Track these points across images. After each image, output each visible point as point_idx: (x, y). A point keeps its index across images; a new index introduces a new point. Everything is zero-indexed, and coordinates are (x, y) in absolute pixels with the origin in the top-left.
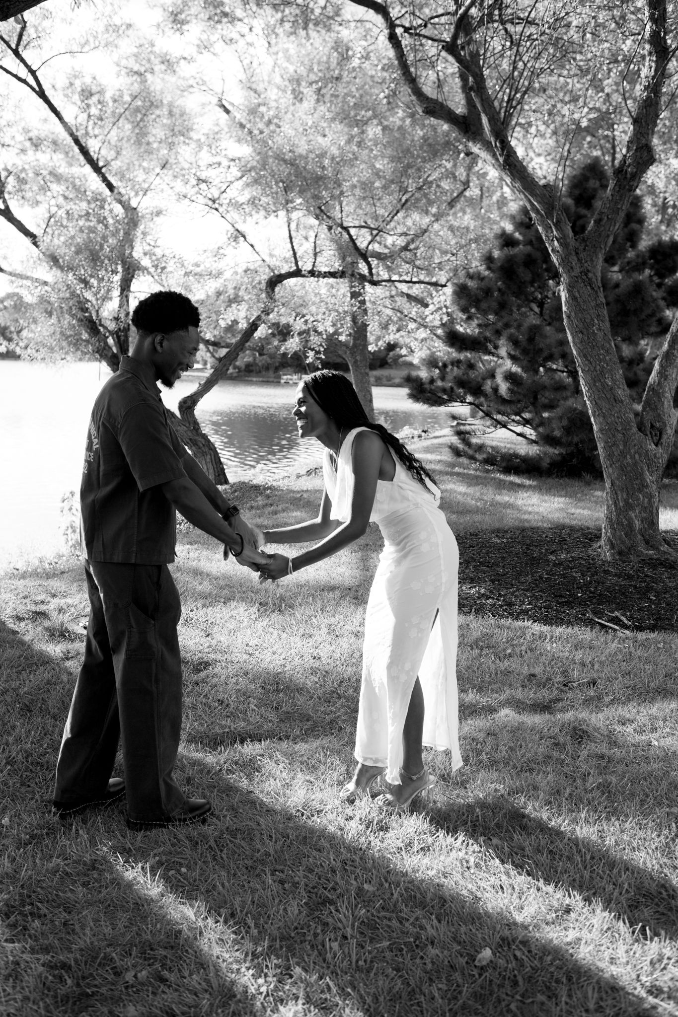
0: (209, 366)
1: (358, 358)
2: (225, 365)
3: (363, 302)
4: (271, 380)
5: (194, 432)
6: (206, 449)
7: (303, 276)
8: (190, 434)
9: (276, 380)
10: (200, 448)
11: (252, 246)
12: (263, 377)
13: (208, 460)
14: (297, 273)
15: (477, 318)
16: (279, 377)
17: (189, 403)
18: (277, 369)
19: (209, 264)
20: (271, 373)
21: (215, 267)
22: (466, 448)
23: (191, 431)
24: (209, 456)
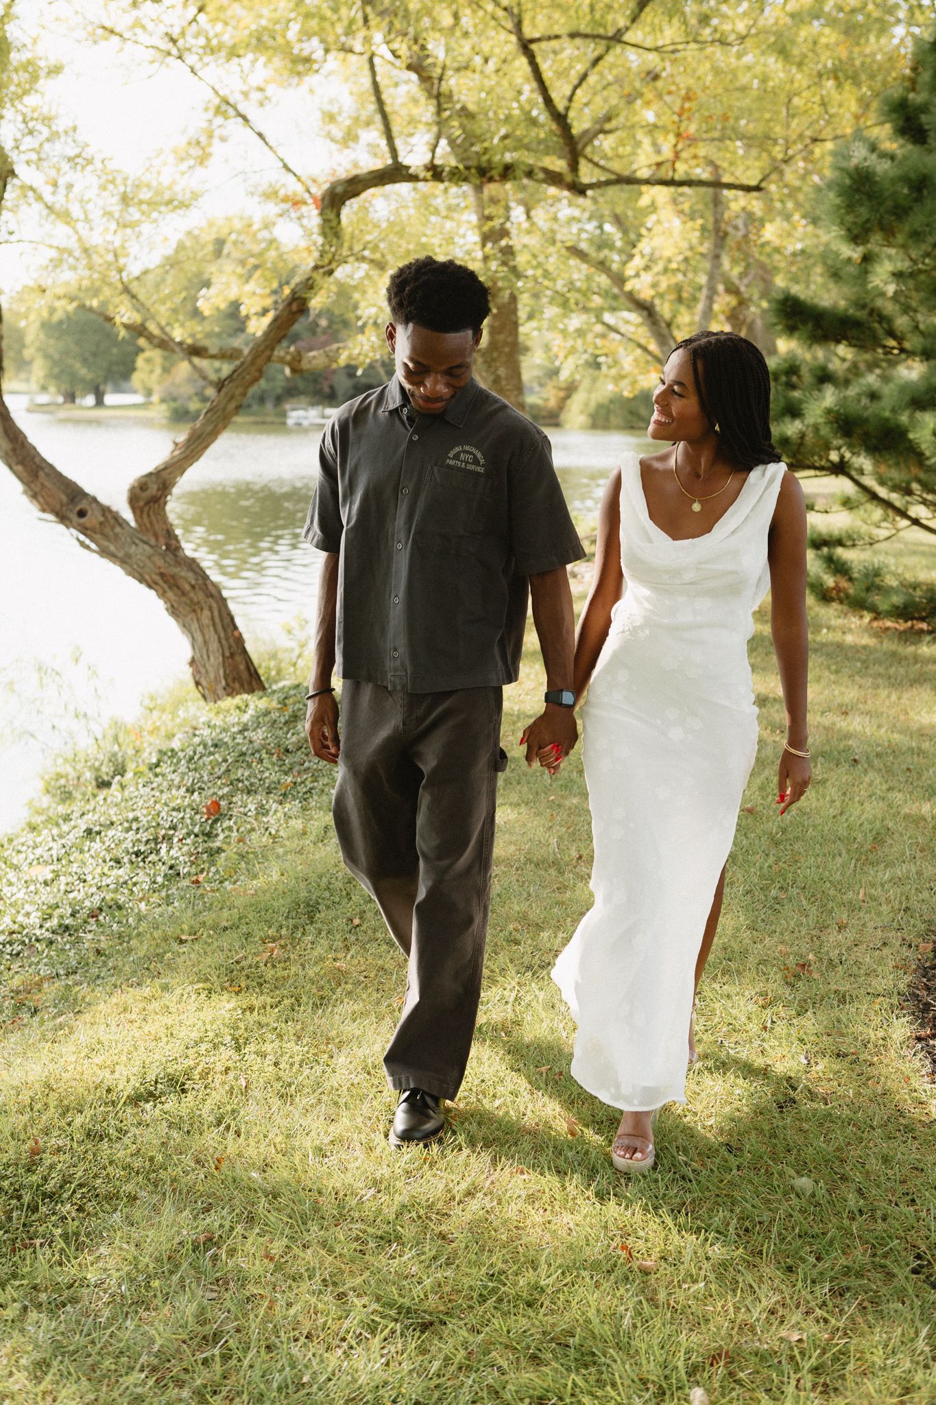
0: (155, 398)
1: (502, 372)
2: (232, 398)
3: (509, 252)
4: (269, 419)
5: (170, 557)
6: (199, 596)
7: (414, 178)
8: (160, 562)
9: (278, 420)
10: (184, 594)
11: (260, 135)
12: (255, 414)
13: (206, 620)
14: (395, 173)
15: (890, 257)
16: (284, 414)
17: (153, 489)
18: (279, 400)
19: (170, 176)
20: (269, 406)
21: (184, 185)
22: (844, 584)
23: (163, 556)
24: (206, 613)
